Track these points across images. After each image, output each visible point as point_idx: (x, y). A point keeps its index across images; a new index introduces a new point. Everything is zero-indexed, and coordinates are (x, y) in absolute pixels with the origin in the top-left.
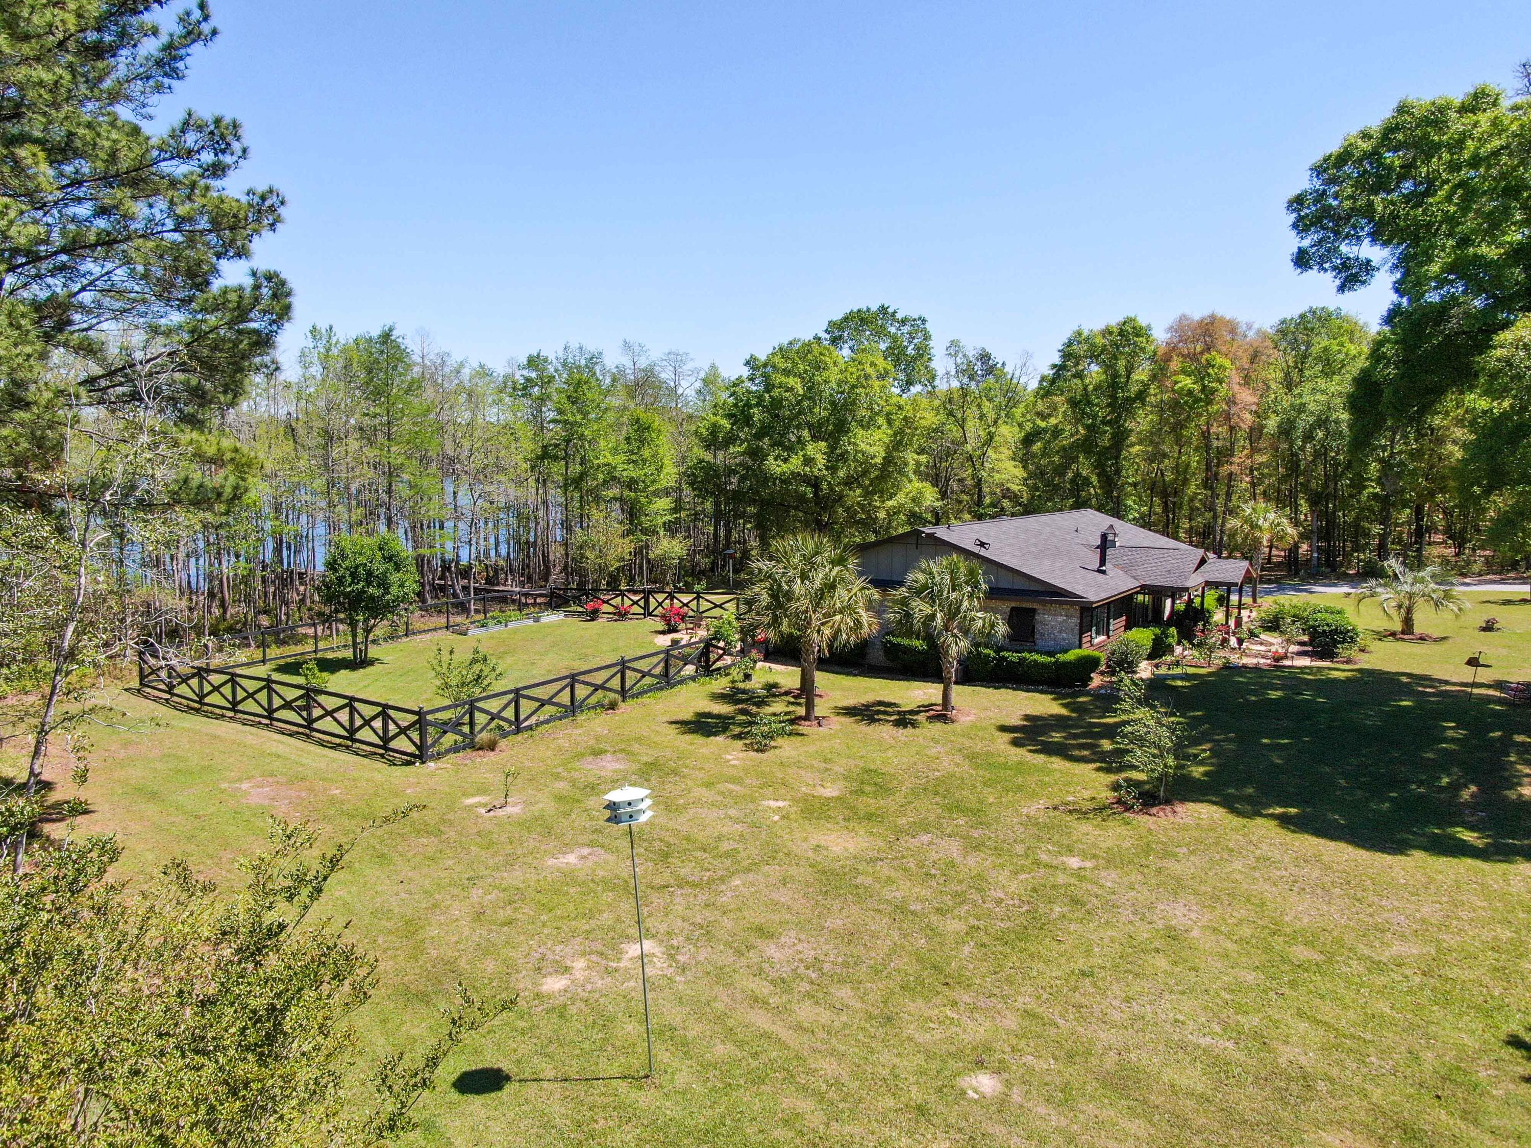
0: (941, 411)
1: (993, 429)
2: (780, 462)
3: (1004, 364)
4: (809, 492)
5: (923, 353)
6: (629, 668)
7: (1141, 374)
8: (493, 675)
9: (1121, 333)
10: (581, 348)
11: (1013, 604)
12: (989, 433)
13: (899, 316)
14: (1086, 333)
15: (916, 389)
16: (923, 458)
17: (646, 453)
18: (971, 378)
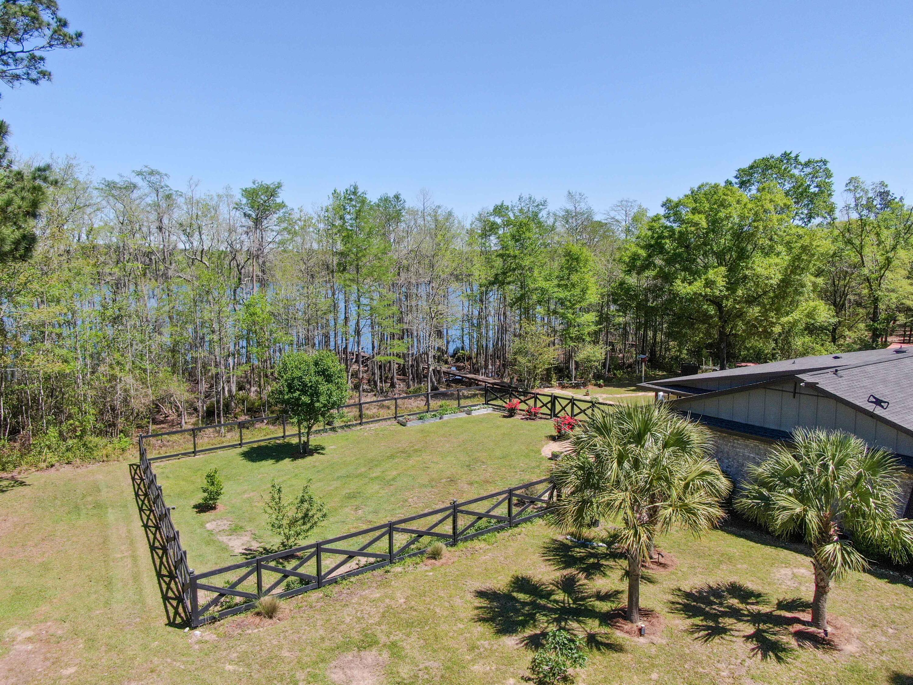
0: (840, 238)
1: (891, 255)
2: (686, 284)
3: (901, 199)
4: (712, 310)
5: (825, 190)
6: (462, 512)
8: (319, 514)
10: (530, 198)
12: (888, 259)
13: (803, 159)
15: (817, 221)
18: (869, 210)
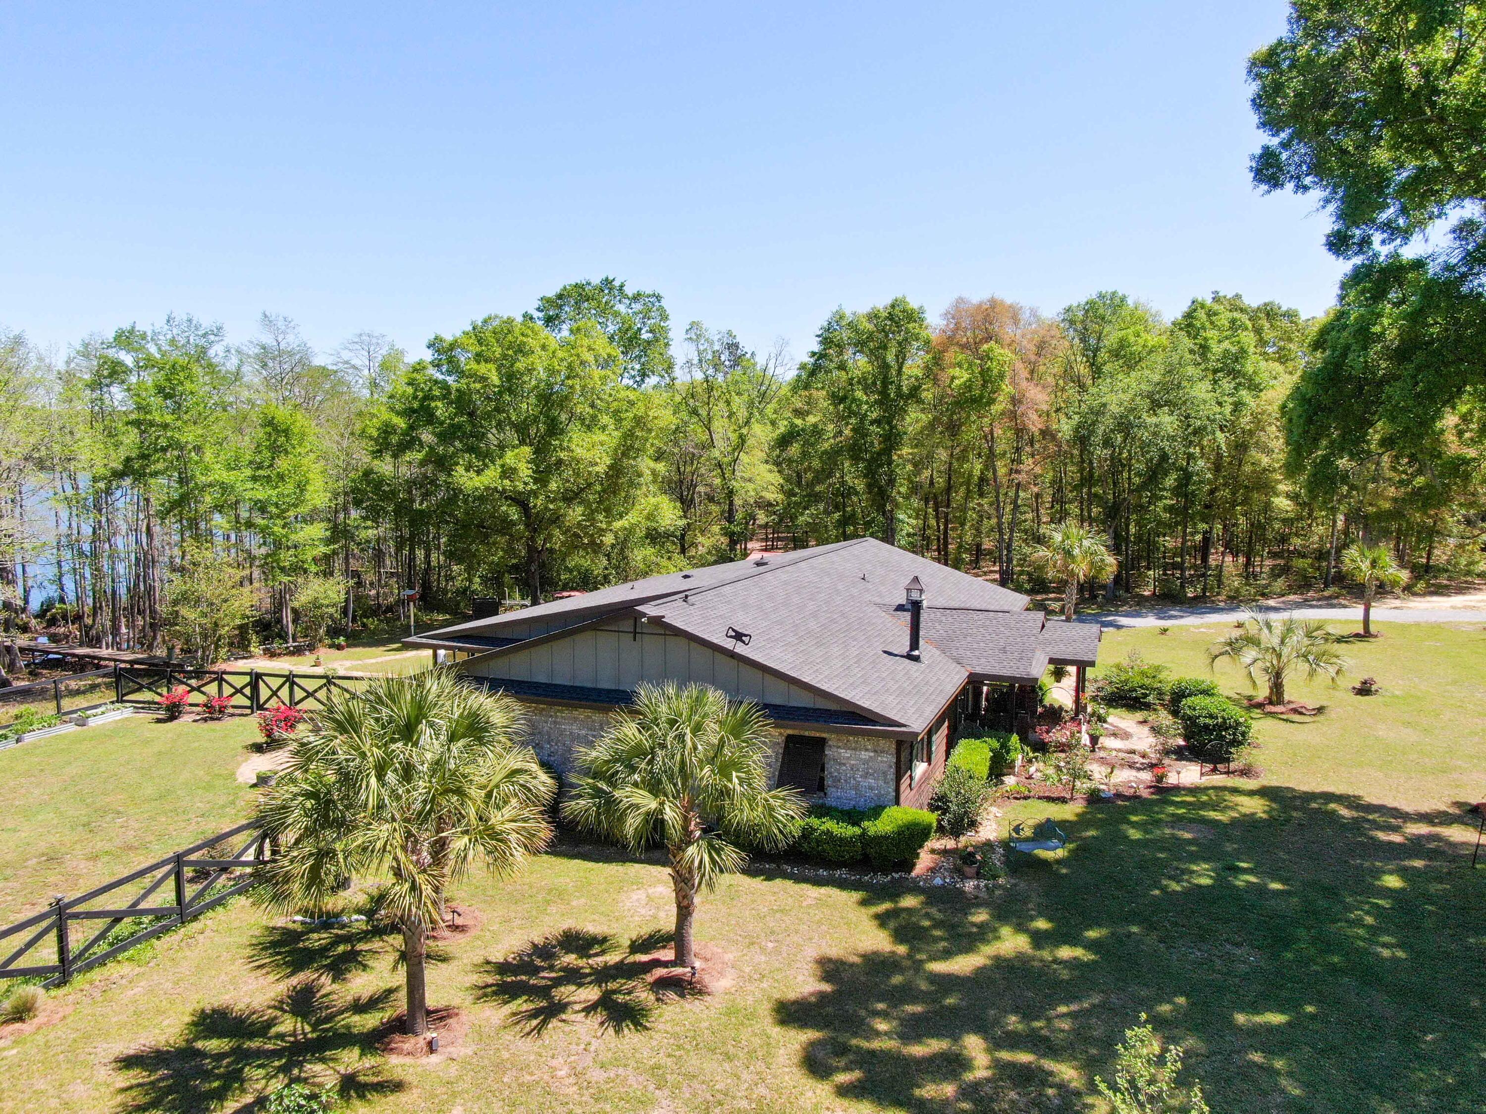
0: (683, 407)
1: (744, 431)
2: (472, 474)
3: (753, 355)
4: (514, 514)
5: (660, 336)
6: (76, 916)
7: (914, 366)
9: (891, 317)
10: (190, 321)
11: (790, 732)
12: (741, 436)
13: (630, 291)
14: (849, 317)
15: (652, 380)
16: (661, 467)
17: (283, 464)
18: (716, 367)
